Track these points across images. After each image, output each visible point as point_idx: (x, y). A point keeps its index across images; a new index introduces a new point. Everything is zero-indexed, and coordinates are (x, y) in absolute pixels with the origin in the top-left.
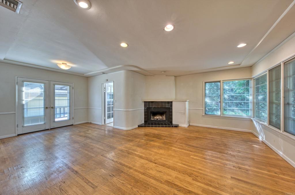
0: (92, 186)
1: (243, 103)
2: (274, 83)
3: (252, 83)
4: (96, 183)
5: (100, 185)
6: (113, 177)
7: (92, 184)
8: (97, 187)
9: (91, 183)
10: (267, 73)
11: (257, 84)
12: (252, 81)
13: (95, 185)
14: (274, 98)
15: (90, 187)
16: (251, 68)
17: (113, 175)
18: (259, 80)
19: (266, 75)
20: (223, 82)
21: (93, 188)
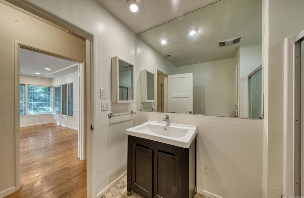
1: (43, 104)
2: (64, 92)
3: (52, 90)
10: (61, 86)
11: (55, 91)
12: (52, 88)
14: (64, 100)
16: (51, 80)
18: (57, 89)
19: (60, 87)
20: (28, 86)
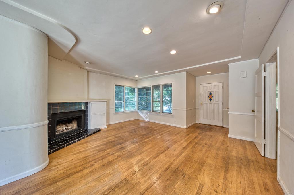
0: (201, 188)
4: (196, 186)
5: (197, 182)
6: (185, 174)
7: (199, 189)
8: (200, 184)
9: (198, 191)
10: (151, 87)
11: (139, 91)
13: (199, 186)
15: (203, 190)
17: (183, 174)
21: (203, 186)
